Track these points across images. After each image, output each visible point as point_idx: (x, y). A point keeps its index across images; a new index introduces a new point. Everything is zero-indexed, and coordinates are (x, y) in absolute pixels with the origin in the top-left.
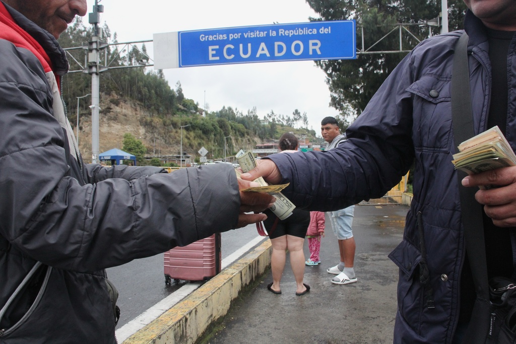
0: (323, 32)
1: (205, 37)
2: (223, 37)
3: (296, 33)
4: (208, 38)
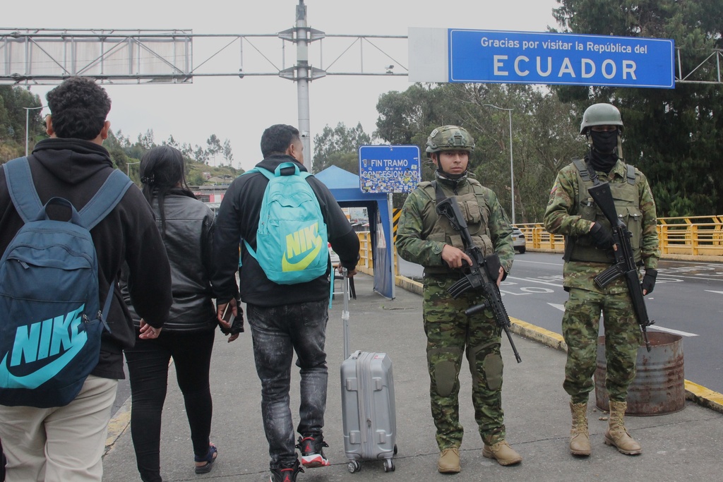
0: (638, 52)
1: (488, 41)
2: (514, 45)
3: (608, 49)
4: (492, 43)
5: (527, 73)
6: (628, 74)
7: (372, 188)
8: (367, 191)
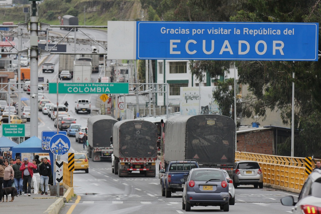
0: (287, 34)
1: (166, 30)
2: (186, 32)
3: (260, 32)
4: (169, 31)
5: (195, 52)
6: (278, 51)
7: (46, 148)
8: (44, 149)
